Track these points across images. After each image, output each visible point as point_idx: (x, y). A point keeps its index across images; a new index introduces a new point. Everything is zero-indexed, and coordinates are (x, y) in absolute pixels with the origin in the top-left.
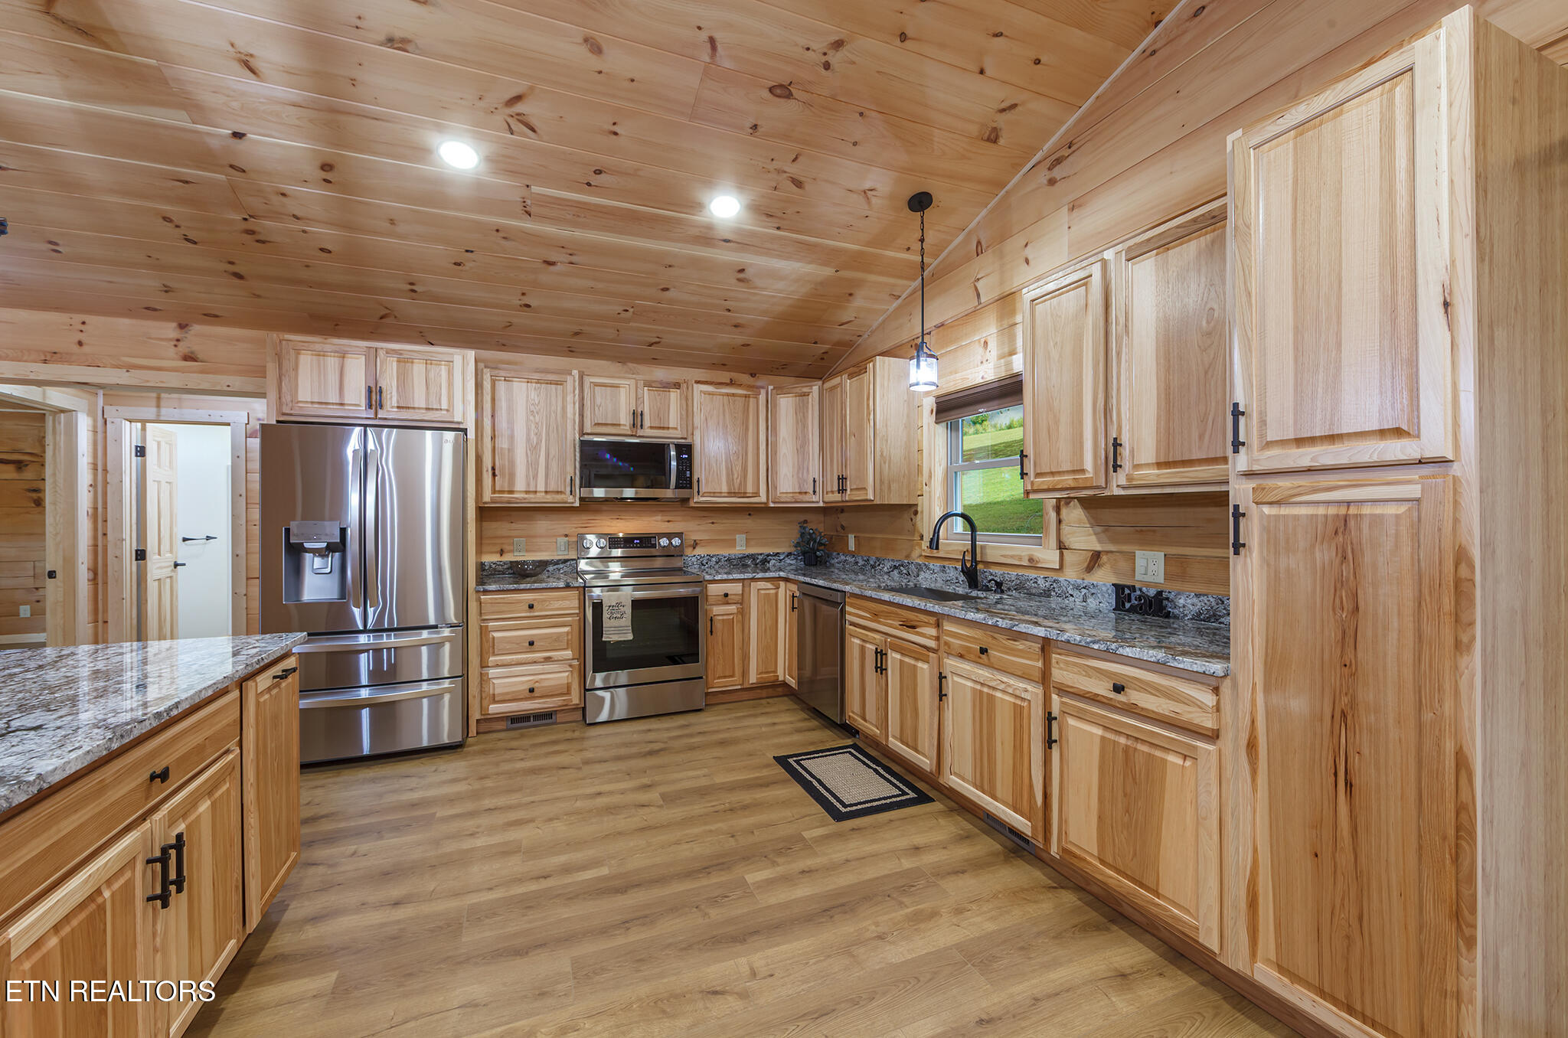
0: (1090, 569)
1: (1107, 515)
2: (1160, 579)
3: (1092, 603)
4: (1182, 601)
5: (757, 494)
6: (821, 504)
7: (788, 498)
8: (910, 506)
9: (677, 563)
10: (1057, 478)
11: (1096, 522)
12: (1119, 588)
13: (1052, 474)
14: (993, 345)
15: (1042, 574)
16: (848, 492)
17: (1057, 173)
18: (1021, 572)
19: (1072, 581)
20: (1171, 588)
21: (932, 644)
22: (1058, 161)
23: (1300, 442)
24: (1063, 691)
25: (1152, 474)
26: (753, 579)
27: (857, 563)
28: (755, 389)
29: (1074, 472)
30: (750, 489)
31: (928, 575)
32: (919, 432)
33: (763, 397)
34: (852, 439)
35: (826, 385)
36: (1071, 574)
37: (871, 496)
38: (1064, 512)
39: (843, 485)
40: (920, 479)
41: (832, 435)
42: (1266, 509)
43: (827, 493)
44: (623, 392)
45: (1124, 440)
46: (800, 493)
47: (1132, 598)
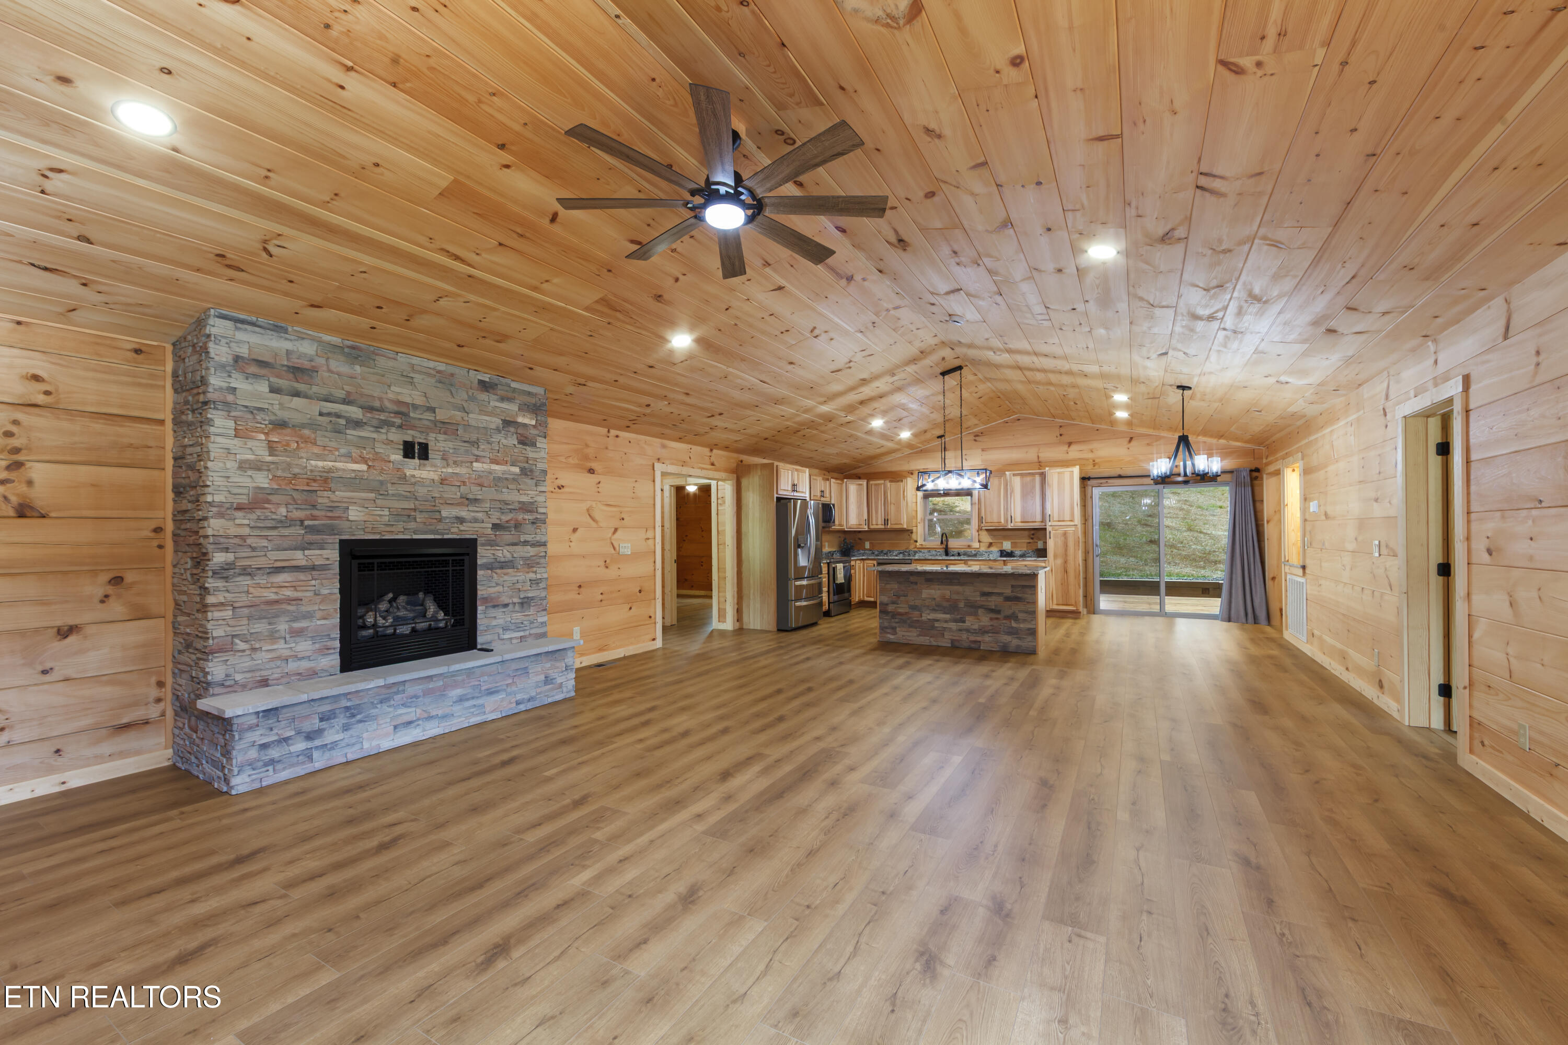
0: (989, 547)
1: (996, 533)
2: (1010, 548)
3: (990, 556)
4: (1016, 553)
5: (842, 526)
6: (864, 530)
7: (855, 527)
8: (908, 530)
11: (990, 535)
12: (1001, 551)
15: (973, 550)
16: (889, 525)
17: (977, 438)
18: (965, 549)
20: (1014, 551)
22: (977, 436)
23: (1058, 521)
25: (1019, 525)
27: (874, 553)
28: (842, 480)
29: (997, 523)
30: (841, 523)
31: (921, 554)
32: (914, 504)
33: (844, 484)
34: (892, 505)
35: (871, 482)
36: (983, 549)
37: (905, 526)
38: (980, 532)
39: (886, 521)
40: (914, 521)
41: (876, 503)
42: (1053, 532)
43: (872, 525)
44: (818, 482)
45: (1013, 516)
46: (857, 525)
47: (1005, 553)
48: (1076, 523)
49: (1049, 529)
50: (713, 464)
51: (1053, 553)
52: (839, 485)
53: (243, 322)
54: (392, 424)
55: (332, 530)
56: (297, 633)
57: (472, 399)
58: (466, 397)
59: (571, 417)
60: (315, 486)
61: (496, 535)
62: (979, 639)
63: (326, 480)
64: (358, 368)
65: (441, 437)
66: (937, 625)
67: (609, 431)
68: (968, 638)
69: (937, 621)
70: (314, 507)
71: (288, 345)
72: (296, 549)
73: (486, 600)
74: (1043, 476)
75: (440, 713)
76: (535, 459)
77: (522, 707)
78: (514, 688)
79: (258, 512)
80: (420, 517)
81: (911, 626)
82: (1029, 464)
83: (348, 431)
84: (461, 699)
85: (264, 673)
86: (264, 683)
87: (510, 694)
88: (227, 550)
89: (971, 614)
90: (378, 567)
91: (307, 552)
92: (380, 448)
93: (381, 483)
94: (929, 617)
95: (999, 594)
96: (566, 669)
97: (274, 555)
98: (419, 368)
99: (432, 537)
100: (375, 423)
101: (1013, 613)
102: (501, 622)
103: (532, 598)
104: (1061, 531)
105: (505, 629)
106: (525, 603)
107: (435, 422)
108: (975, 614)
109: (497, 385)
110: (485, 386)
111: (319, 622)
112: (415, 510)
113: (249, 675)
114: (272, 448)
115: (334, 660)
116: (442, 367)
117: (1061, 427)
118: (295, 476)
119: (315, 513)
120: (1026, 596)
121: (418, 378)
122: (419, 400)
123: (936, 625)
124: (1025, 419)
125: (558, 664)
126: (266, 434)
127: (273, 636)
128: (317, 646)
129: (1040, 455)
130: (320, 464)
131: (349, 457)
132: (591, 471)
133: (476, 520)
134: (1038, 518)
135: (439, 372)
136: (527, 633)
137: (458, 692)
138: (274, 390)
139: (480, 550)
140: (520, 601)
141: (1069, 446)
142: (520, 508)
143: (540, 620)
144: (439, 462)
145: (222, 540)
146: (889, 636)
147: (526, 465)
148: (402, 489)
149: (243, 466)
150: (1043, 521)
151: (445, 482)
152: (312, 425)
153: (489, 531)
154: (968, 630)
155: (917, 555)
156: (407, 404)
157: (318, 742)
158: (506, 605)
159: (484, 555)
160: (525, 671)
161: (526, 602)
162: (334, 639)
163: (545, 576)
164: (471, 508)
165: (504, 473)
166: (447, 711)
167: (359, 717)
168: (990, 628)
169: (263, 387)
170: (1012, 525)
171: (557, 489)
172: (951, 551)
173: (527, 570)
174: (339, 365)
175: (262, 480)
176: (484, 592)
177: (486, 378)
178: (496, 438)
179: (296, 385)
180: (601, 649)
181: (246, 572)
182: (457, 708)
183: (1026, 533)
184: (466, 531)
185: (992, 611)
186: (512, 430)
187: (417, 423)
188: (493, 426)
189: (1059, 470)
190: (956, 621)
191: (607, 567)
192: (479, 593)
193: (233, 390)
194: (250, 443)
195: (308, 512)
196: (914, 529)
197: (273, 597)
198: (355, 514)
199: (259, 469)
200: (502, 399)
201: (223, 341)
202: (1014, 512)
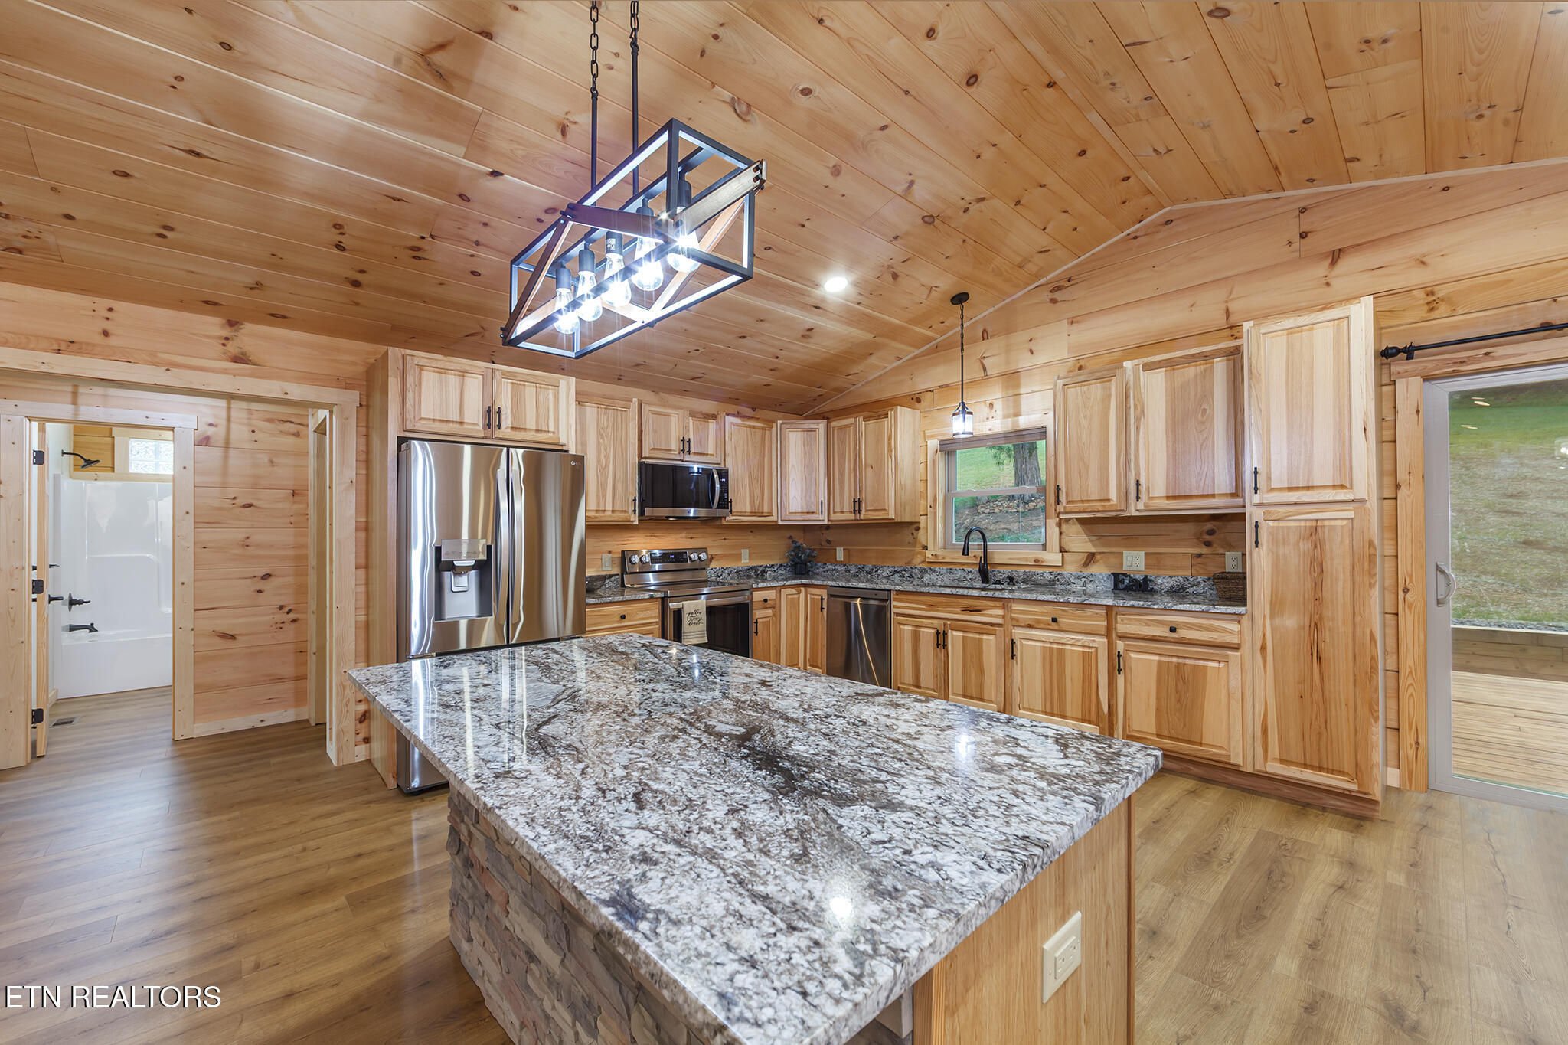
0: (1086, 564)
1: (1101, 528)
2: (1142, 568)
3: (1091, 587)
4: (1160, 581)
5: (770, 514)
6: (826, 522)
7: (798, 517)
8: (911, 523)
9: (701, 576)
10: (1086, 505)
11: (1090, 533)
12: (1116, 575)
13: (1082, 501)
14: (999, 406)
15: (1048, 570)
16: (863, 512)
17: (1057, 295)
18: (1027, 570)
19: (1074, 573)
20: (1152, 573)
21: (1000, 621)
22: (1059, 288)
23: (1290, 489)
24: (1123, 637)
25: (1165, 504)
26: (784, 586)
29: (1101, 500)
30: (766, 510)
31: (933, 577)
32: (922, 466)
33: (776, 430)
34: (869, 470)
35: (834, 424)
36: (1071, 569)
37: (892, 515)
38: (1064, 527)
39: (857, 505)
40: (923, 502)
41: (842, 466)
42: (1271, 523)
43: (834, 513)
44: (674, 420)
45: (1142, 481)
46: (808, 513)
47: (1127, 581)
48: (1361, 494)
49: (1253, 514)
51: (1268, 592)
52: (759, 433)
69: (534, 961)
74: (1235, 355)
81: (489, 933)
104: (1301, 520)
117: (1303, 210)
124: (1188, 216)
129: (1230, 301)
134: (1223, 482)
141: (1333, 263)
146: (461, 936)
150: (1237, 492)
155: (927, 578)
170: (1141, 506)
172: (997, 573)
183: (1190, 528)
189: (1289, 322)
190: (573, 1007)
196: (922, 520)
202: (1147, 469)
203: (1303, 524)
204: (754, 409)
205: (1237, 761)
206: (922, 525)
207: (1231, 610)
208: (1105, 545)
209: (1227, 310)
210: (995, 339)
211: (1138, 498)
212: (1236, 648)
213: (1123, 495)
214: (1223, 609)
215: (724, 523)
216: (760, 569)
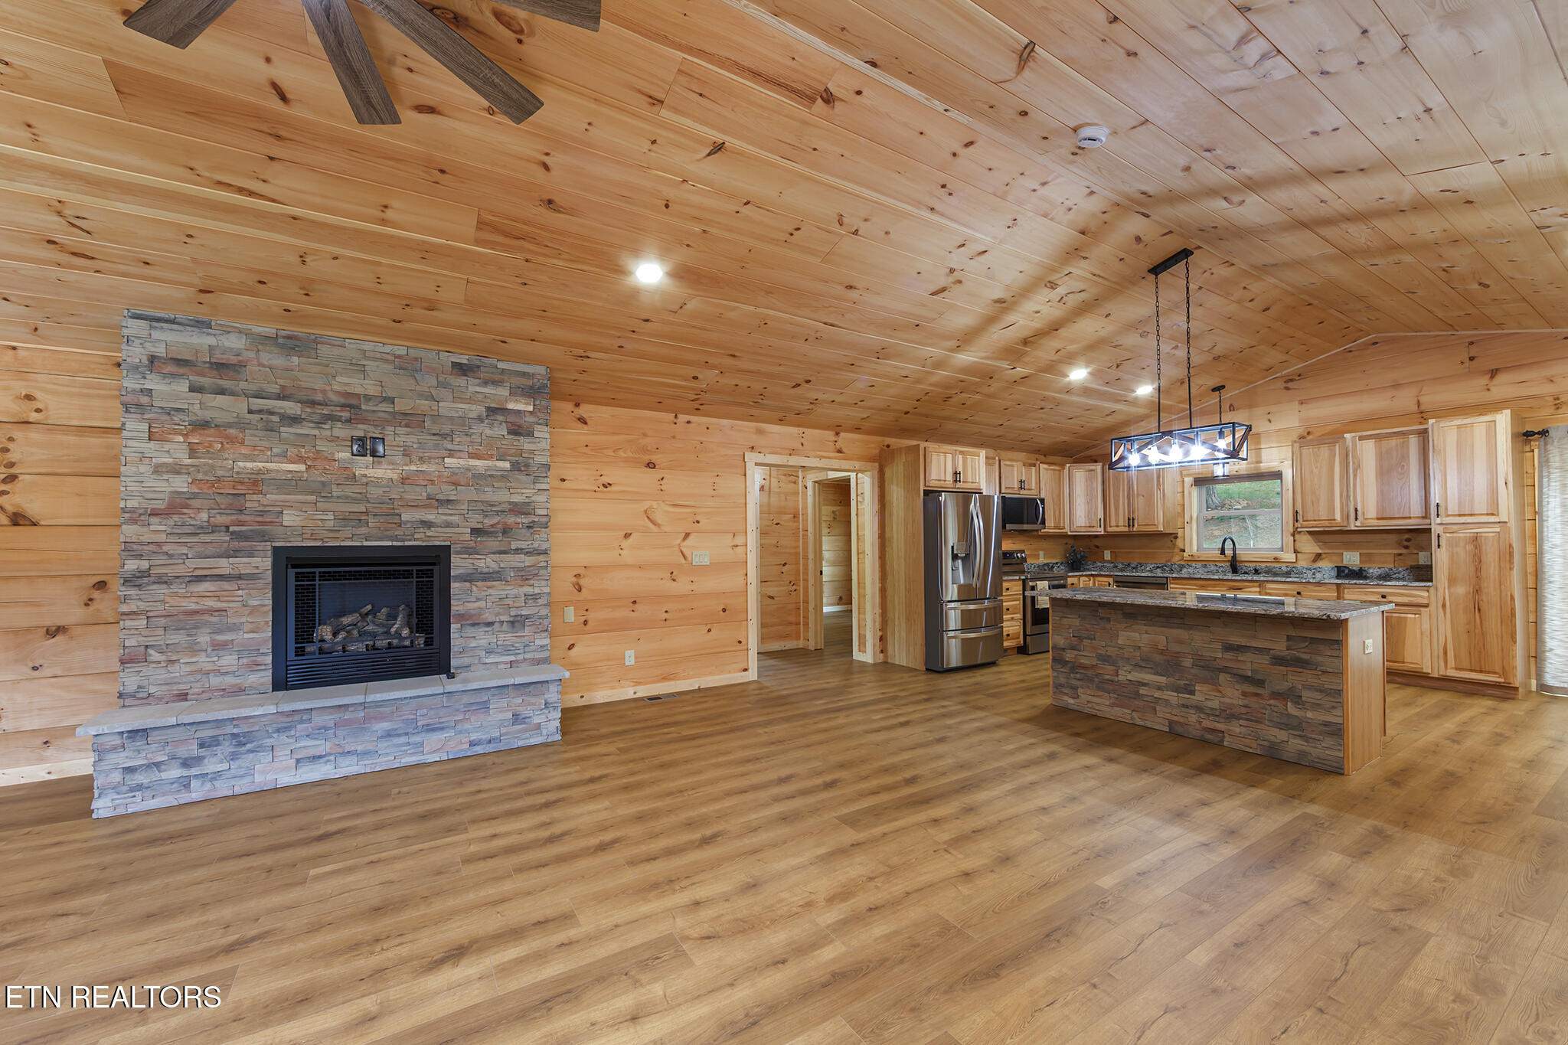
0: (1315, 561)
1: (1327, 537)
2: (1358, 563)
3: (1318, 576)
4: (1371, 570)
5: (1064, 528)
6: (1103, 533)
7: (1083, 529)
8: (1171, 534)
10: (1317, 522)
11: (1317, 541)
12: (1338, 567)
13: (1315, 520)
15: (1284, 565)
16: (1136, 526)
17: (1290, 385)
18: (1268, 565)
19: (1306, 567)
20: (1365, 566)
22: (1291, 380)
23: (1460, 515)
25: (1376, 522)
27: (1116, 567)
28: (1063, 465)
29: (1328, 520)
30: (1062, 525)
31: (1190, 570)
32: (1179, 496)
33: (1066, 471)
34: (1141, 498)
36: (1303, 564)
37: (1161, 528)
38: (1297, 537)
39: (1131, 522)
40: (1180, 518)
41: (1117, 496)
42: (1448, 535)
43: (1110, 527)
44: (1015, 469)
45: (1359, 508)
46: (1090, 527)
47: (1347, 571)
48: (1503, 518)
49: (1436, 530)
50: (840, 451)
51: (1447, 574)
52: (1057, 472)
53: (159, 320)
54: (339, 419)
55: (263, 537)
56: (219, 647)
57: (441, 385)
58: (435, 383)
59: (613, 402)
60: (242, 489)
61: (476, 542)
62: (1220, 726)
63: (255, 483)
64: (295, 360)
65: (401, 430)
66: (1143, 691)
67: (676, 417)
68: (1200, 723)
69: (1145, 685)
70: (241, 511)
71: (212, 341)
72: (220, 556)
73: (462, 617)
74: (1424, 434)
75: (360, 748)
76: (532, 452)
77: (479, 750)
78: (467, 726)
79: (176, 518)
80: (373, 522)
81: (1099, 688)
82: (1401, 417)
83: (282, 429)
84: (389, 735)
85: (182, 687)
86: (183, 696)
87: (460, 732)
88: (140, 557)
89: (1205, 681)
90: (320, 576)
91: (231, 560)
92: (323, 447)
93: (323, 484)
94: (1130, 677)
95: (1261, 651)
96: (546, 707)
97: (192, 564)
98: (372, 354)
99: (390, 544)
100: (316, 418)
101: (1292, 689)
102: (483, 643)
103: (527, 617)
104: (1466, 533)
105: (489, 652)
106: (517, 623)
107: (394, 414)
108: (1214, 683)
109: (478, 367)
110: (461, 369)
111: (246, 636)
112: (367, 513)
113: (164, 688)
114: (193, 452)
115: (266, 677)
116: (402, 351)
117: (1471, 343)
118: (219, 480)
119: (242, 518)
120: (1319, 658)
121: (370, 365)
122: (372, 389)
123: (1141, 692)
124: (1390, 341)
125: (533, 700)
126: (186, 436)
127: (193, 649)
128: (245, 661)
129: (1423, 399)
130: (249, 465)
131: (284, 456)
132: (651, 465)
133: (448, 525)
134: (1416, 510)
135: (399, 357)
136: (520, 657)
137: (385, 725)
138: (192, 389)
139: (455, 560)
140: (512, 619)
141: (1491, 377)
142: (510, 510)
143: (538, 642)
144: (398, 459)
145: (135, 547)
146: (1066, 698)
147: (520, 459)
148: (350, 490)
149: (158, 470)
150: (1426, 514)
151: (407, 481)
152: (240, 425)
153: (467, 537)
154: (1199, 709)
155: (1185, 570)
156: (358, 396)
157: (194, 771)
158: (490, 624)
159: (459, 564)
160: (485, 707)
161: (518, 621)
162: (263, 654)
163: (546, 590)
164: (440, 511)
165: (487, 469)
166: (370, 747)
167: (249, 746)
168: (1243, 710)
169: (183, 387)
170: (1358, 523)
171: (602, 487)
172: (1243, 567)
173: (521, 583)
174: (274, 358)
175: (181, 484)
176: (460, 608)
177: (464, 360)
178: (478, 428)
179: (220, 382)
180: (665, 679)
181: (162, 580)
182: (383, 745)
183: (1393, 537)
184: (435, 538)
185: (1246, 679)
186: (500, 418)
187: (370, 416)
188: (473, 415)
189: (1458, 422)
190: (1177, 689)
191: (674, 580)
192: (453, 608)
193: (149, 392)
194: (167, 446)
195: (234, 517)
196: (1180, 533)
197: (194, 607)
198: (290, 518)
199: (178, 473)
200: (486, 383)
201: (137, 342)
202: (1363, 502)
203: (1468, 535)
204: (1045, 456)
205: (1427, 669)
206: (1179, 535)
207: (1423, 584)
208: (1329, 549)
209: (1418, 401)
210: (1241, 411)
211: (1356, 519)
212: (1426, 606)
213: (1345, 516)
214: (1417, 584)
215: (1040, 534)
216: (1051, 565)
